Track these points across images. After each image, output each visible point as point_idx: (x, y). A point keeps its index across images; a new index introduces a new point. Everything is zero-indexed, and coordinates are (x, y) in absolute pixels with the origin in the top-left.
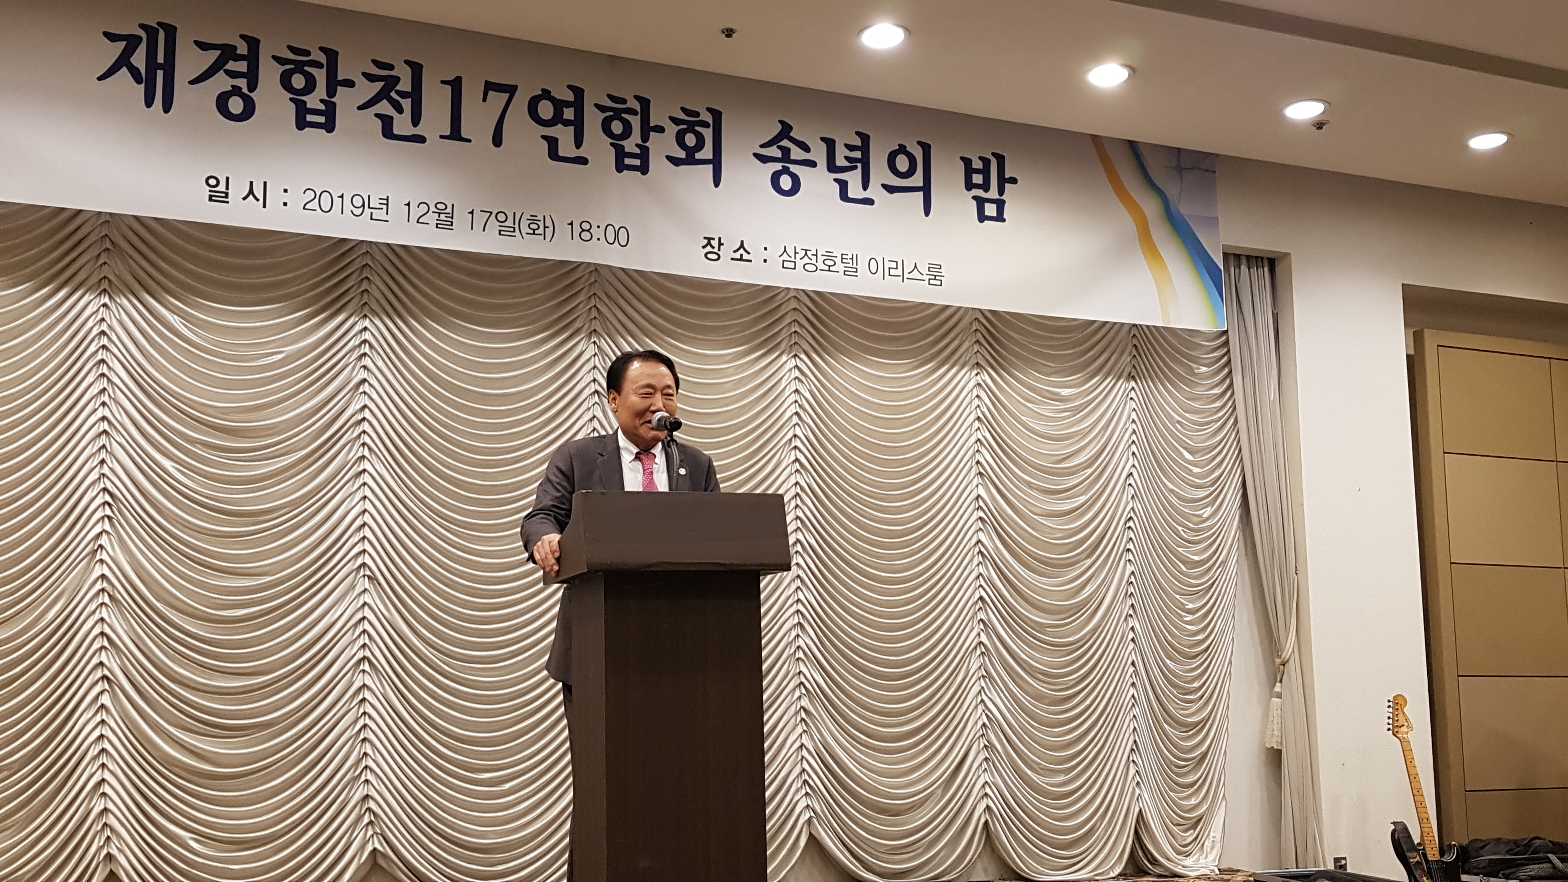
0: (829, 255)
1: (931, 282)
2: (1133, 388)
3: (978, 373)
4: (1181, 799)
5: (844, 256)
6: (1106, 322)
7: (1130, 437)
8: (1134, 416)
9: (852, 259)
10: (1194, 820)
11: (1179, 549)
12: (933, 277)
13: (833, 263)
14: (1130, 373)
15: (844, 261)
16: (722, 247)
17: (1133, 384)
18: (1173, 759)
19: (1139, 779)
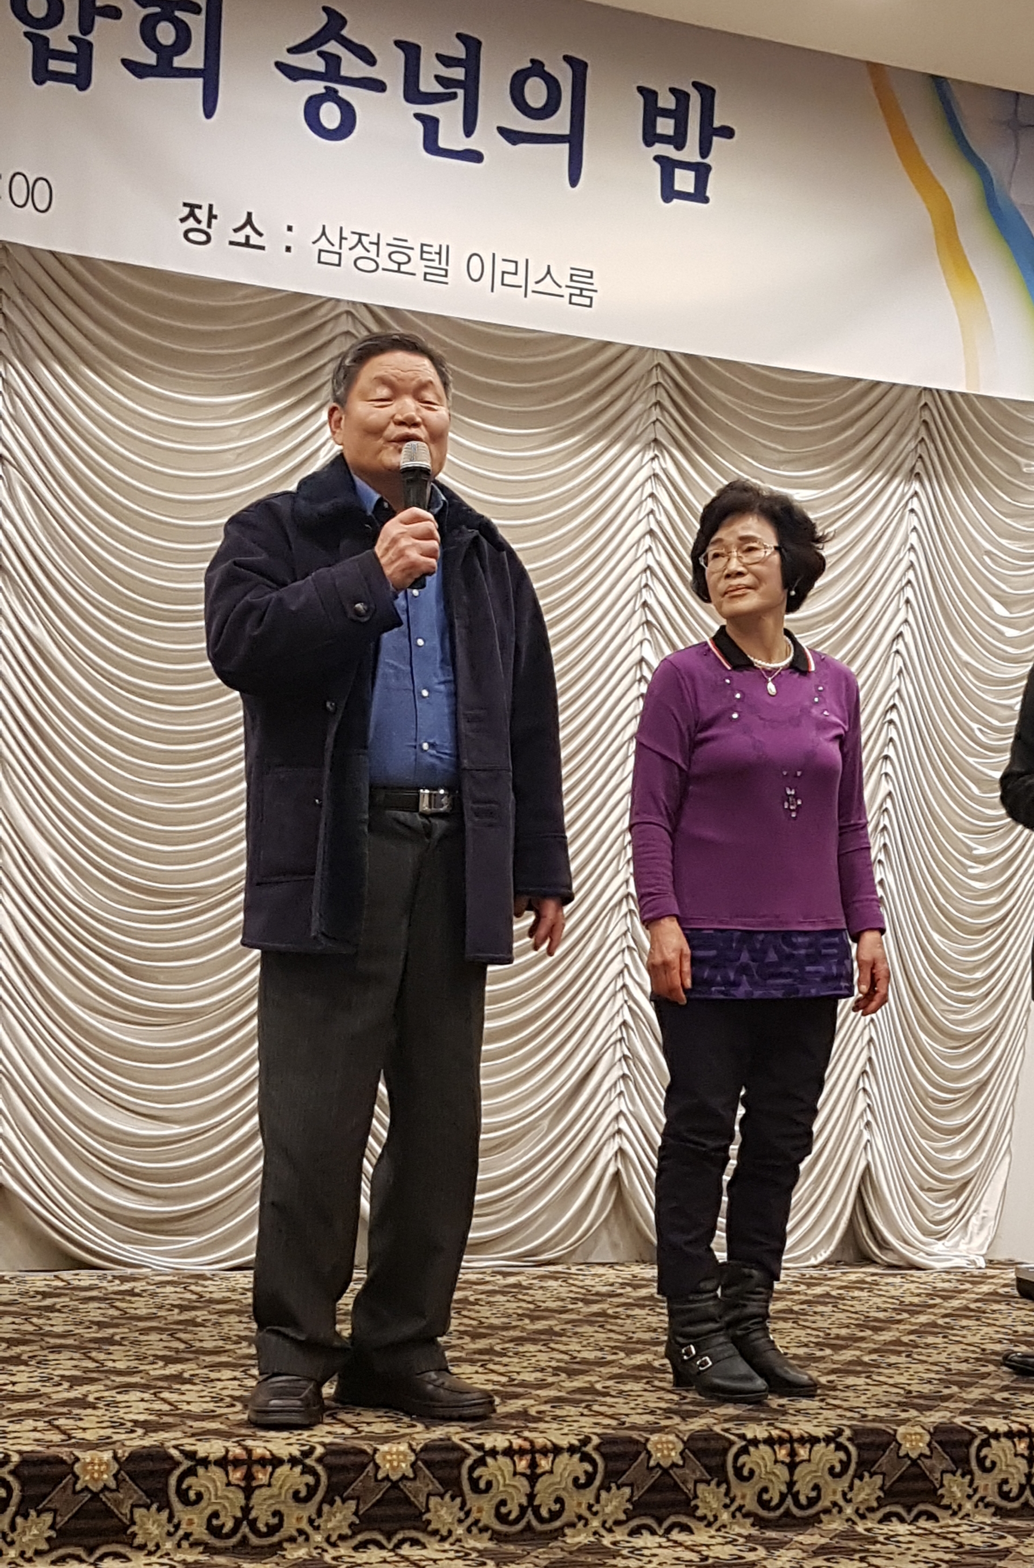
0: (400, 245)
1: (575, 299)
2: (916, 493)
3: (656, 456)
4: (937, 1151)
5: (425, 249)
6: (878, 383)
7: (904, 574)
8: (913, 539)
9: (439, 254)
10: (958, 1184)
11: (971, 760)
12: (578, 292)
13: (405, 259)
14: (913, 468)
15: (425, 256)
16: (214, 221)
17: (916, 486)
18: (931, 1089)
19: (870, 1118)
